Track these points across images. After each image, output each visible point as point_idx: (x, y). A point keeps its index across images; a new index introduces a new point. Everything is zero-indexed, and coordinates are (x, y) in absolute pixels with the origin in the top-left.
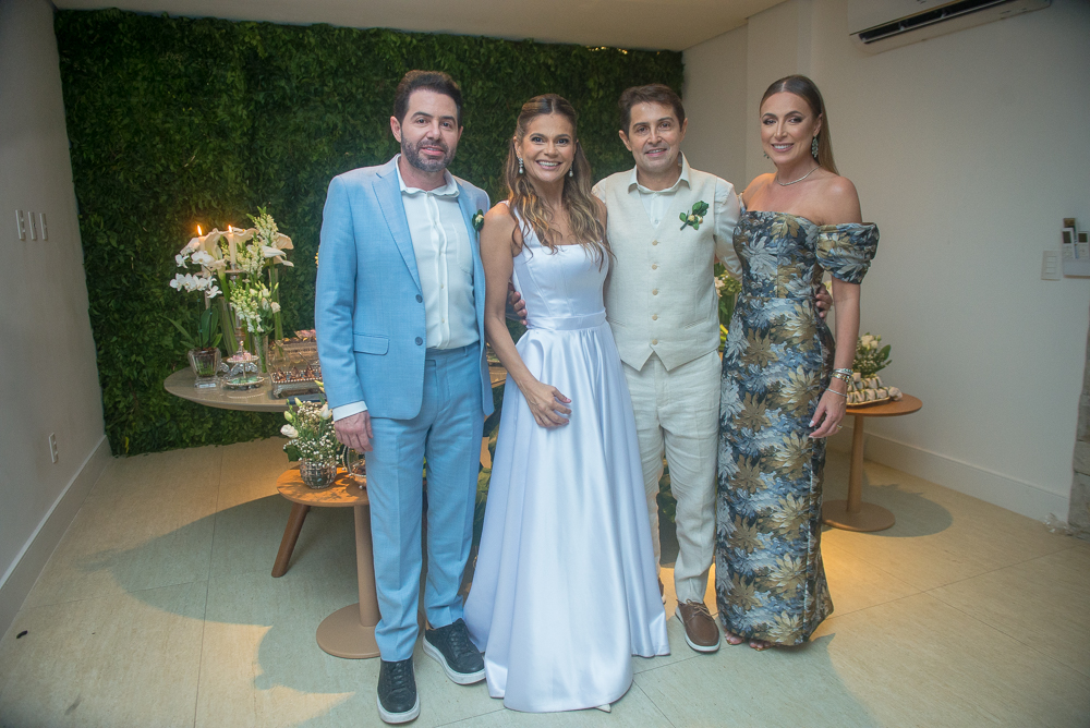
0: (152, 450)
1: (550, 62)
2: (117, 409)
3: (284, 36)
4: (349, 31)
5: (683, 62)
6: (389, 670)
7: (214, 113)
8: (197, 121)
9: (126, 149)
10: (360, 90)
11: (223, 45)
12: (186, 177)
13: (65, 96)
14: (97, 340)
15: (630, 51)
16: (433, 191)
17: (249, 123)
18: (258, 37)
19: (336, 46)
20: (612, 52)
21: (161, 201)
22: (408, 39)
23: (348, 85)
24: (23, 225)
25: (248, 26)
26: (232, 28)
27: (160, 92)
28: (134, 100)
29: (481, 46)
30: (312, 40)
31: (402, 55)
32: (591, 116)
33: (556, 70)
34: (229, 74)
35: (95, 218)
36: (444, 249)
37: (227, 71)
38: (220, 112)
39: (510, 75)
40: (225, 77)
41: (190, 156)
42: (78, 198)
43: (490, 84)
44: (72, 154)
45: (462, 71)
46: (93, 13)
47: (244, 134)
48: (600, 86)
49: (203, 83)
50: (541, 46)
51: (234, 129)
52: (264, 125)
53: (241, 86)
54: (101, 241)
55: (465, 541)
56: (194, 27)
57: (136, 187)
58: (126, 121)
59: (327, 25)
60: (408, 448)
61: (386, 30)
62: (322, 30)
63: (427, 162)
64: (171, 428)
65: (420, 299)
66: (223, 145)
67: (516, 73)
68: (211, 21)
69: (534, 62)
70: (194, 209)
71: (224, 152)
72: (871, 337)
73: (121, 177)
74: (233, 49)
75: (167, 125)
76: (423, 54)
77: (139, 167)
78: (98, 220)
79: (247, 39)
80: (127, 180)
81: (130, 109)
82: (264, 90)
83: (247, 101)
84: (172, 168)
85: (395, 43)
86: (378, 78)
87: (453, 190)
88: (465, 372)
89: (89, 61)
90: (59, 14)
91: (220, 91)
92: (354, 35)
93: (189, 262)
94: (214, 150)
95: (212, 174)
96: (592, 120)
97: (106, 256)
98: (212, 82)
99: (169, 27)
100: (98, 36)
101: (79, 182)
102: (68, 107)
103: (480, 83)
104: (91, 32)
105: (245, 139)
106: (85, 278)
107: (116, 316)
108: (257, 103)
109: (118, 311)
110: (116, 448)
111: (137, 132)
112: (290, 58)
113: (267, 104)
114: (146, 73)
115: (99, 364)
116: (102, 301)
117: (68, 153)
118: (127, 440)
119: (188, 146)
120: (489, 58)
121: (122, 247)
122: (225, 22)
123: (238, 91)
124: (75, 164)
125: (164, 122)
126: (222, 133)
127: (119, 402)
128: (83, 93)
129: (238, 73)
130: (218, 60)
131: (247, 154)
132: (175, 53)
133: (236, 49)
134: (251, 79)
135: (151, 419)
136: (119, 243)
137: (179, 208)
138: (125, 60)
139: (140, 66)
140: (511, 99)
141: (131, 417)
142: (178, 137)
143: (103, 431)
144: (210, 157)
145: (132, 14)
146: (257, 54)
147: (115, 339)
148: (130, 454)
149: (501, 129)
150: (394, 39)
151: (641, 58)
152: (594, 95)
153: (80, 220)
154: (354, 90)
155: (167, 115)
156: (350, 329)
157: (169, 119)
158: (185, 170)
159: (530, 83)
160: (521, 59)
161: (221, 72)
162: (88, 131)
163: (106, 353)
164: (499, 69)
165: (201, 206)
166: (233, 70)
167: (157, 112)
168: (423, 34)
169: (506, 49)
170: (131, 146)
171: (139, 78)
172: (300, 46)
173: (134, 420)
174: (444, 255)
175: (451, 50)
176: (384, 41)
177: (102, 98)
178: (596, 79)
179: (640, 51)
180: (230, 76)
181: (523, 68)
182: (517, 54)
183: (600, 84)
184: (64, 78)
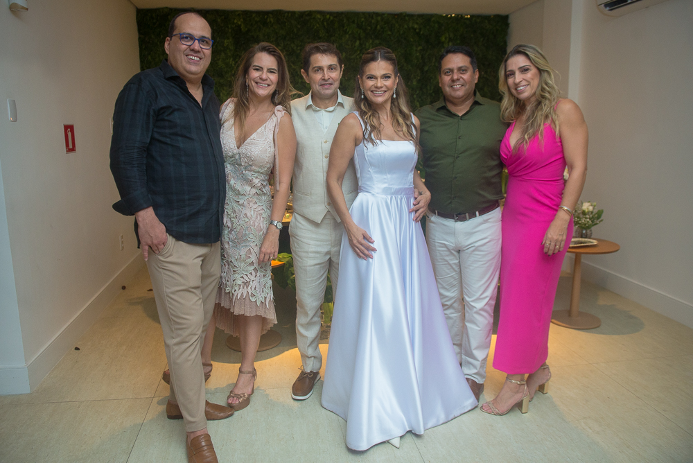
1: (416, 26)
3: (256, 19)
4: (293, 13)
5: (509, 22)
7: (217, 63)
13: (140, 56)
15: (472, 16)
18: (242, 20)
19: (285, 22)
20: (459, 19)
22: (328, 16)
23: (292, 45)
25: (237, 13)
26: (228, 15)
29: (372, 18)
30: (272, 20)
31: (324, 26)
33: (420, 31)
38: (221, 63)
39: (389, 35)
40: (223, 43)
45: (360, 34)
46: (155, 10)
48: (450, 40)
50: (411, 16)
51: (227, 72)
53: (232, 48)
59: (280, 10)
61: (315, 11)
62: (278, 14)
66: (221, 81)
67: (394, 34)
68: (217, 11)
69: (406, 26)
71: (222, 85)
72: (589, 204)
74: (228, 27)
76: (336, 25)
79: (235, 21)
83: (235, 56)
85: (320, 19)
89: (153, 37)
90: (139, 11)
91: (221, 51)
92: (297, 16)
94: (217, 84)
100: (158, 23)
102: (142, 62)
103: (371, 41)
104: (155, 21)
112: (259, 31)
120: (377, 26)
122: (224, 12)
123: (230, 50)
126: (222, 75)
128: (150, 54)
129: (231, 40)
130: (220, 33)
133: (230, 26)
134: (237, 44)
145: (175, 10)
146: (240, 29)
150: (319, 16)
152: (446, 46)
154: (295, 48)
159: (403, 40)
160: (397, 25)
164: (383, 32)
166: (228, 39)
168: (337, 13)
169: (388, 19)
172: (265, 23)
175: (353, 22)
176: (314, 18)
178: (447, 35)
179: (479, 16)
180: (226, 42)
181: (398, 31)
182: (394, 22)
183: (450, 38)
184: (140, 46)
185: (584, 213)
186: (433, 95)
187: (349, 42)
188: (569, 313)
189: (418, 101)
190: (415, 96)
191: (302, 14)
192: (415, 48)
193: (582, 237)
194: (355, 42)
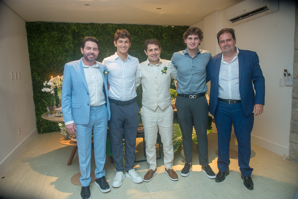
0: (48, 132)
1: (152, 30)
2: (40, 121)
3: (82, 26)
4: (99, 24)
6: (83, 188)
8: (60, 48)
9: (43, 56)
10: (102, 39)
11: (67, 29)
12: (57, 62)
14: (35, 104)
15: (175, 27)
16: (92, 66)
17: (74, 49)
18: (76, 27)
19: (96, 28)
20: (169, 27)
21: (51, 69)
22: (114, 26)
24: (13, 75)
25: (73, 24)
26: (69, 25)
27: (51, 41)
28: (45, 44)
29: (134, 27)
30: (89, 27)
31: (113, 30)
33: (154, 32)
34: (69, 36)
35: (35, 73)
36: (96, 80)
37: (68, 36)
38: (66, 46)
39: (141, 34)
40: (67, 37)
41: (59, 57)
42: (31, 69)
43: (136, 37)
44: (30, 57)
46: (35, 22)
47: (72, 51)
49: (62, 39)
50: (150, 26)
51: (70, 50)
52: (77, 49)
53: (72, 39)
54: (37, 79)
55: (104, 156)
56: (60, 25)
57: (45, 65)
58: (43, 49)
59: (93, 23)
60: (88, 132)
61: (109, 24)
62: (92, 25)
63: (90, 59)
64: (53, 126)
65: (88, 94)
66: (67, 54)
67: (143, 34)
68: (64, 23)
69: (148, 30)
70: (59, 70)
71: (67, 56)
73: (42, 63)
74: (69, 30)
77: (46, 60)
79: (73, 28)
80: (43, 64)
81: (44, 46)
82: (77, 40)
83: (73, 43)
84: (54, 60)
85: (111, 27)
86: (107, 36)
87: (97, 65)
88: (102, 112)
89: (34, 34)
90: (27, 23)
91: (66, 41)
92: (101, 25)
93: (46, 85)
94: (65, 55)
95: (64, 62)
96: (164, 45)
97: (38, 83)
98: (64, 38)
99: (53, 25)
100: (36, 28)
101: (31, 64)
102: (29, 46)
103: (133, 36)
104: (34, 27)
105: (73, 52)
106: (32, 88)
107: (40, 98)
108: (76, 43)
109: (40, 97)
110: (39, 132)
111: (46, 52)
112: (84, 32)
113: (78, 44)
114: (48, 37)
115: (36, 110)
116: (36, 94)
117: (29, 57)
118: (42, 129)
119: (58, 55)
120: (135, 31)
121: (42, 80)
122: (67, 23)
124: (30, 60)
125: (52, 49)
126: (67, 51)
127: (40, 120)
128: (33, 42)
129: (71, 36)
130: (66, 33)
131: (73, 56)
132: (55, 31)
133: (70, 30)
134: (74, 38)
135: (48, 124)
136: (41, 79)
137: (56, 70)
138: (43, 34)
139: (46, 35)
140: (142, 40)
141: (43, 124)
142: (56, 53)
143: (36, 127)
144: (64, 57)
145: (44, 22)
146: (76, 31)
147: (39, 104)
148: (43, 133)
149: (139, 48)
150: (110, 26)
151: (177, 28)
152: (165, 38)
153: (31, 74)
155: (53, 47)
156: (70, 102)
158: (57, 61)
159: (147, 36)
160: (144, 30)
161: (67, 36)
162: (34, 52)
163: (37, 107)
164: (138, 33)
165: (61, 70)
166: (70, 35)
167: (50, 47)
168: (118, 24)
169: (140, 27)
170: (44, 55)
171: (46, 38)
172: (86, 29)
173: (44, 124)
174: (96, 81)
176: (108, 27)
177: (37, 43)
178: (165, 34)
179: (177, 26)
180: (69, 37)
181: (145, 32)
182: (143, 29)
183: (166, 36)
184: (28, 39)
191: (103, 25)
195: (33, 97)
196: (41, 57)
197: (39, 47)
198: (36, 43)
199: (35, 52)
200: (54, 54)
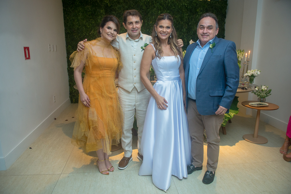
1: (186, 4)
2: (72, 92)
5: (227, 3)
7: (97, 20)
8: (93, 23)
11: (100, 3)
12: (90, 37)
13: (64, 17)
14: (69, 75)
15: (211, 1)
18: (108, 1)
19: (128, 2)
20: (206, 1)
24: (50, 48)
27: (85, 15)
28: (79, 18)
31: (145, 4)
32: (197, 19)
33: (188, 7)
34: (101, 11)
38: (99, 20)
39: (173, 8)
41: (91, 31)
42: (66, 42)
43: (168, 11)
44: (65, 31)
45: (161, 8)
48: (201, 11)
49: (95, 13)
53: (104, 13)
54: (71, 52)
57: (79, 39)
58: (77, 23)
67: (176, 8)
69: (181, 5)
72: (265, 86)
73: (76, 36)
74: (102, 4)
75: (86, 24)
76: (150, 3)
77: (79, 34)
78: (70, 47)
79: (105, 2)
81: (78, 20)
84: (87, 34)
89: (69, 8)
91: (99, 15)
94: (97, 30)
95: (96, 36)
98: (97, 13)
100: (71, 2)
101: (66, 38)
102: (65, 20)
103: (166, 11)
106: (67, 61)
110: (72, 101)
111: (80, 25)
112: (116, 6)
114: (82, 11)
115: (69, 81)
118: (74, 100)
119: (91, 29)
120: (168, 4)
123: (103, 15)
124: (65, 33)
125: (86, 23)
127: (73, 90)
128: (68, 16)
129: (103, 10)
130: (99, 7)
132: (89, 6)
134: (106, 12)
138: (77, 8)
139: (81, 9)
141: (75, 94)
142: (89, 27)
143: (69, 97)
144: (96, 32)
148: (75, 103)
152: (199, 13)
153: (66, 47)
157: (87, 22)
158: (90, 35)
159: (180, 11)
160: (177, 4)
161: (99, 10)
162: (68, 25)
163: (71, 79)
164: (171, 7)
166: (102, 9)
167: (84, 21)
170: (78, 29)
171: (80, 12)
175: (158, 2)
176: (141, 0)
178: (200, 9)
179: (214, 0)
181: (178, 7)
182: (176, 2)
183: (201, 10)
184: (64, 13)
185: (262, 91)
186: (193, 35)
187: (156, 11)
188: (253, 135)
189: (186, 38)
190: (185, 36)
192: (185, 15)
193: (261, 102)
194: (159, 11)
195: (68, 68)
196: (75, 30)
197: (74, 21)
198: (71, 17)
199: (70, 26)
200: (87, 28)
